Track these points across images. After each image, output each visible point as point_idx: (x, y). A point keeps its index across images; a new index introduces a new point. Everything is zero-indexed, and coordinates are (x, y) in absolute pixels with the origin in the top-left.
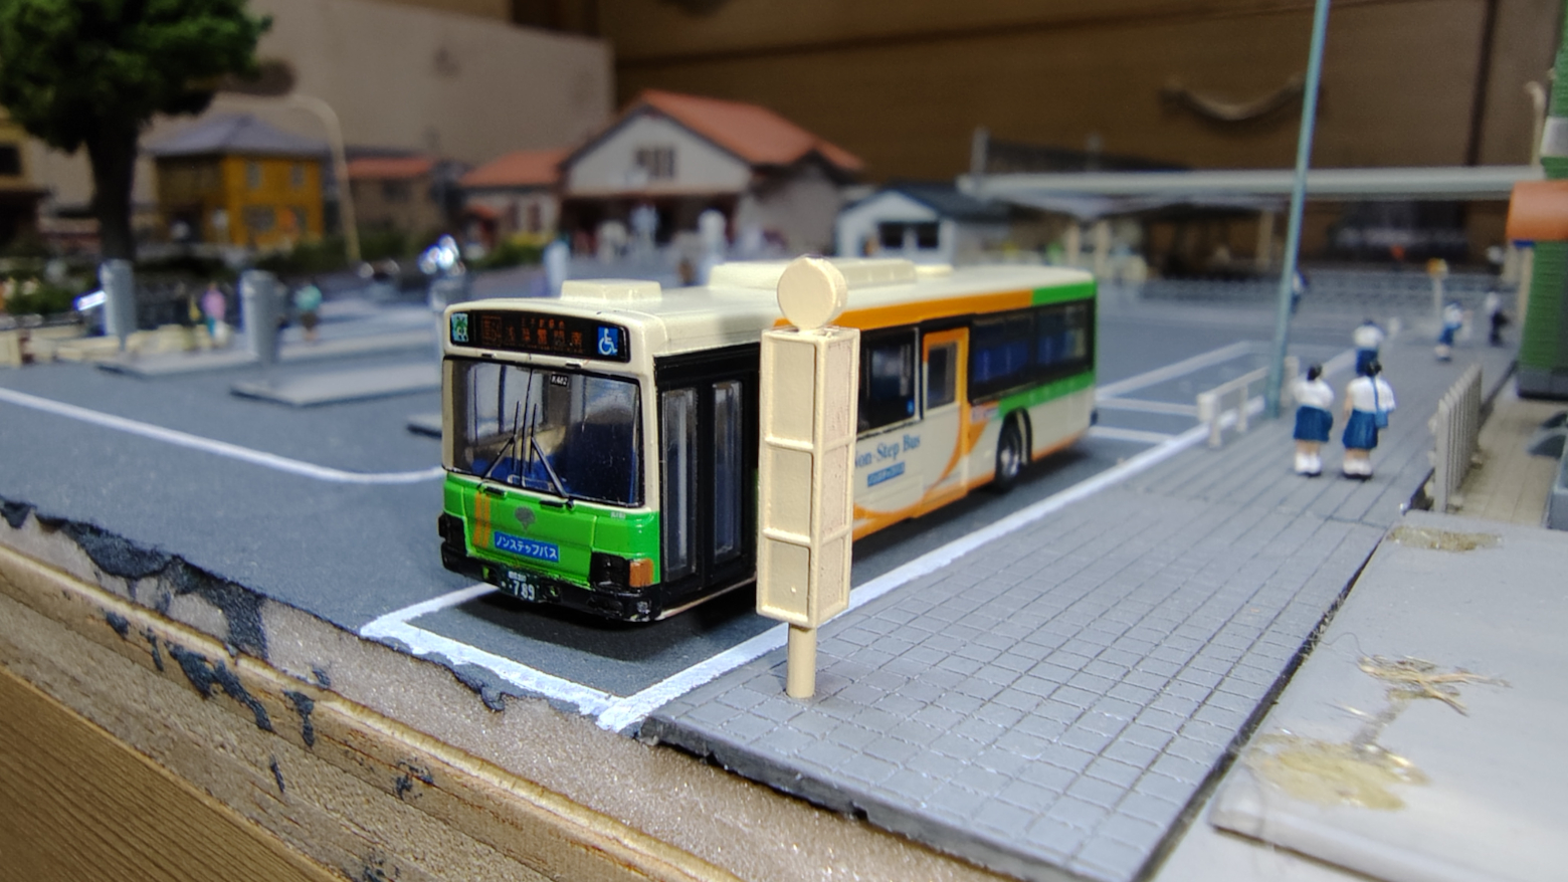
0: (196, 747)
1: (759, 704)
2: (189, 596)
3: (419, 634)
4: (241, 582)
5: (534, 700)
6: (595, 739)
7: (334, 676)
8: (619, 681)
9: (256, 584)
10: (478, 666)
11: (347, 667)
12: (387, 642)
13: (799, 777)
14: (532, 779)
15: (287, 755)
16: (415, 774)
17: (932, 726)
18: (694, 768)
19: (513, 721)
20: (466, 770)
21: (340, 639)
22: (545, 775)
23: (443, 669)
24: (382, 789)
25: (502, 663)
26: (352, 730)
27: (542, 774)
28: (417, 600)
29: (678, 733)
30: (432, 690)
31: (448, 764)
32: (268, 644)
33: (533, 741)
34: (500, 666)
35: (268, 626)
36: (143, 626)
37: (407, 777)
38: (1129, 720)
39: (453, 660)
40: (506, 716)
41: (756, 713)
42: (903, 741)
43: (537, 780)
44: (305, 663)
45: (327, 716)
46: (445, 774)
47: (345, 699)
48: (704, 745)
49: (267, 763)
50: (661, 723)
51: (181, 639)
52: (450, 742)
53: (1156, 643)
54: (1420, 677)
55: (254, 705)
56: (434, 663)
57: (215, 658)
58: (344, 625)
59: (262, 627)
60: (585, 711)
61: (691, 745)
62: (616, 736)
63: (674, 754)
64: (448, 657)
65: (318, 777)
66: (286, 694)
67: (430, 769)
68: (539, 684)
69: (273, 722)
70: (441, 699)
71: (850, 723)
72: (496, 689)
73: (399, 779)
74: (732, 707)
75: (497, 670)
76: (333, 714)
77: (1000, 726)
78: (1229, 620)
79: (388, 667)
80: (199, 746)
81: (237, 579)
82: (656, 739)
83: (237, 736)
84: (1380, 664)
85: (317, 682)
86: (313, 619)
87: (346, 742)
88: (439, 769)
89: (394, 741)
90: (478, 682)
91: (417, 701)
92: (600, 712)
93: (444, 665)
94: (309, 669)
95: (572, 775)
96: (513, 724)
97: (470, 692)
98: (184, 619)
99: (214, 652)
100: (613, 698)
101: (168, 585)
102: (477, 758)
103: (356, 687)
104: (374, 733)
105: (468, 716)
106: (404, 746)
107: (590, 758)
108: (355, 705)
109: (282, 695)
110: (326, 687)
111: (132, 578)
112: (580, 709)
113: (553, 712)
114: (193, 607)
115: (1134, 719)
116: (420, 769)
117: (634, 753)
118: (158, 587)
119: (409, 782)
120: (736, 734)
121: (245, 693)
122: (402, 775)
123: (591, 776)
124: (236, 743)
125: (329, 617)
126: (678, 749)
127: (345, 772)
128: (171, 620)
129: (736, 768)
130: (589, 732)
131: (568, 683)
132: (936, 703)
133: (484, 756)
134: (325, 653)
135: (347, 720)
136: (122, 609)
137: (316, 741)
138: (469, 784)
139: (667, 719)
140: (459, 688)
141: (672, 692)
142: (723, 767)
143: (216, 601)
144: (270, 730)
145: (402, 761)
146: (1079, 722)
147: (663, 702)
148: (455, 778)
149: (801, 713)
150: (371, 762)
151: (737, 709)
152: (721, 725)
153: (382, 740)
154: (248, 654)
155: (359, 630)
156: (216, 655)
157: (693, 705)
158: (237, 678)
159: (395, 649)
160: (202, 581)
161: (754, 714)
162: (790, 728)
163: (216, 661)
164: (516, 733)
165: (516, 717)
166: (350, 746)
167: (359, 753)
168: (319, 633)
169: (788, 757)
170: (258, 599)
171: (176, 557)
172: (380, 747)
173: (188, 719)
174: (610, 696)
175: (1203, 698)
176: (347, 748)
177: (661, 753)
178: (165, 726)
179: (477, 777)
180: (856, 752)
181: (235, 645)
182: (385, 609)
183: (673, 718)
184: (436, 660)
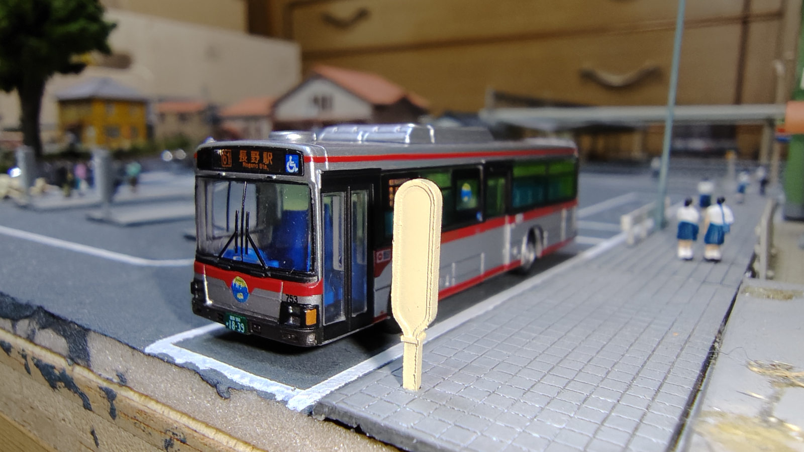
0: (49, 420)
1: (388, 394)
2: (47, 330)
3: (181, 351)
4: (77, 322)
5: (248, 392)
6: (285, 416)
7: (129, 377)
8: (300, 380)
9: (84, 323)
10: (215, 371)
11: (137, 371)
12: (161, 357)
13: (415, 441)
14: (247, 441)
15: (100, 425)
16: (176, 437)
17: (495, 407)
18: (348, 435)
19: (235, 405)
20: (206, 435)
21: (133, 355)
22: (254, 438)
23: (194, 372)
24: (156, 446)
25: (229, 369)
26: (139, 411)
27: (252, 438)
28: (181, 331)
29: (337, 413)
30: (187, 386)
31: (196, 431)
32: (91, 359)
33: (248, 417)
34: (227, 371)
35: (91, 347)
36: (20, 349)
37: (171, 439)
38: (615, 401)
39: (199, 366)
40: (231, 402)
41: (386, 400)
42: (479, 417)
43: (249, 441)
44: (113, 370)
45: (124, 401)
46: (194, 437)
47: (135, 392)
48: (354, 421)
49: (89, 430)
50: (326, 406)
51: (41, 356)
52: (197, 417)
53: (622, 354)
54: (787, 373)
55: (82, 396)
56: (189, 369)
57: (60, 367)
58: (135, 347)
59: (87, 348)
60: (279, 398)
61: (345, 420)
62: (298, 414)
63: (335, 426)
64: (197, 365)
65: (119, 439)
66: (101, 388)
67: (185, 434)
68: (251, 381)
69: (93, 406)
70: (192, 391)
71: (444, 405)
72: (225, 385)
73: (166, 440)
74: (371, 396)
75: (226, 373)
76: (128, 400)
77: (538, 406)
78: (662, 339)
79: (161, 372)
80: (50, 419)
81: (74, 320)
82: (323, 417)
83: (72, 413)
84: (761, 366)
85: (119, 381)
86: (118, 344)
87: (135, 417)
88: (190, 434)
89: (163, 417)
90: (214, 381)
91: (178, 392)
92: (289, 399)
93: (195, 370)
94: (115, 374)
95: (271, 439)
96: (236, 406)
97: (209, 386)
98: (43, 344)
99: (59, 363)
100: (297, 390)
101: (35, 323)
102: (214, 428)
103: (142, 384)
104: (151, 412)
105: (208, 402)
106: (169, 420)
107: (282, 428)
108: (142, 395)
109: (98, 389)
110: (124, 384)
111: (15, 320)
112: (276, 397)
113: (260, 399)
114: (48, 336)
115: (618, 401)
116: (178, 434)
117: (309, 424)
118: (29, 325)
119: (172, 442)
120: (374, 414)
121: (76, 387)
122: (168, 438)
123: (283, 440)
124: (71, 418)
125: (126, 341)
126: (338, 423)
127: (134, 436)
128: (36, 345)
129: (374, 436)
130: (282, 412)
131: (269, 380)
132: (495, 392)
133: (218, 426)
134: (124, 363)
135: (136, 404)
136: (9, 338)
137: (117, 416)
138: (208, 444)
139: (331, 404)
140: (204, 384)
141: (334, 386)
142: (365, 434)
143: (62, 333)
144: (90, 409)
145: (168, 429)
146: (585, 403)
147: (328, 392)
148: (200, 440)
149: (413, 400)
150: (150, 430)
151: (374, 397)
152: (365, 408)
153: (156, 416)
154: (78, 364)
155: (144, 349)
156: (61, 365)
157: (346, 395)
158: (72, 379)
159: (166, 360)
160: (53, 321)
161: (385, 401)
162: (408, 409)
163: (61, 369)
164: (237, 412)
165: (239, 402)
166: (137, 420)
167: (142, 424)
168: (120, 352)
169: (408, 428)
170: (84, 331)
171: (40, 308)
172: (155, 420)
173: (45, 404)
174: (295, 389)
175: (657, 387)
176: (136, 421)
177: (326, 426)
178: (32, 408)
179: (213, 439)
180: (450, 424)
181: (72, 359)
182: (161, 337)
183: (334, 403)
184: (190, 367)
